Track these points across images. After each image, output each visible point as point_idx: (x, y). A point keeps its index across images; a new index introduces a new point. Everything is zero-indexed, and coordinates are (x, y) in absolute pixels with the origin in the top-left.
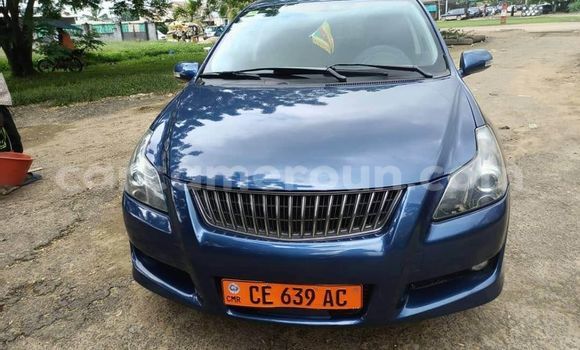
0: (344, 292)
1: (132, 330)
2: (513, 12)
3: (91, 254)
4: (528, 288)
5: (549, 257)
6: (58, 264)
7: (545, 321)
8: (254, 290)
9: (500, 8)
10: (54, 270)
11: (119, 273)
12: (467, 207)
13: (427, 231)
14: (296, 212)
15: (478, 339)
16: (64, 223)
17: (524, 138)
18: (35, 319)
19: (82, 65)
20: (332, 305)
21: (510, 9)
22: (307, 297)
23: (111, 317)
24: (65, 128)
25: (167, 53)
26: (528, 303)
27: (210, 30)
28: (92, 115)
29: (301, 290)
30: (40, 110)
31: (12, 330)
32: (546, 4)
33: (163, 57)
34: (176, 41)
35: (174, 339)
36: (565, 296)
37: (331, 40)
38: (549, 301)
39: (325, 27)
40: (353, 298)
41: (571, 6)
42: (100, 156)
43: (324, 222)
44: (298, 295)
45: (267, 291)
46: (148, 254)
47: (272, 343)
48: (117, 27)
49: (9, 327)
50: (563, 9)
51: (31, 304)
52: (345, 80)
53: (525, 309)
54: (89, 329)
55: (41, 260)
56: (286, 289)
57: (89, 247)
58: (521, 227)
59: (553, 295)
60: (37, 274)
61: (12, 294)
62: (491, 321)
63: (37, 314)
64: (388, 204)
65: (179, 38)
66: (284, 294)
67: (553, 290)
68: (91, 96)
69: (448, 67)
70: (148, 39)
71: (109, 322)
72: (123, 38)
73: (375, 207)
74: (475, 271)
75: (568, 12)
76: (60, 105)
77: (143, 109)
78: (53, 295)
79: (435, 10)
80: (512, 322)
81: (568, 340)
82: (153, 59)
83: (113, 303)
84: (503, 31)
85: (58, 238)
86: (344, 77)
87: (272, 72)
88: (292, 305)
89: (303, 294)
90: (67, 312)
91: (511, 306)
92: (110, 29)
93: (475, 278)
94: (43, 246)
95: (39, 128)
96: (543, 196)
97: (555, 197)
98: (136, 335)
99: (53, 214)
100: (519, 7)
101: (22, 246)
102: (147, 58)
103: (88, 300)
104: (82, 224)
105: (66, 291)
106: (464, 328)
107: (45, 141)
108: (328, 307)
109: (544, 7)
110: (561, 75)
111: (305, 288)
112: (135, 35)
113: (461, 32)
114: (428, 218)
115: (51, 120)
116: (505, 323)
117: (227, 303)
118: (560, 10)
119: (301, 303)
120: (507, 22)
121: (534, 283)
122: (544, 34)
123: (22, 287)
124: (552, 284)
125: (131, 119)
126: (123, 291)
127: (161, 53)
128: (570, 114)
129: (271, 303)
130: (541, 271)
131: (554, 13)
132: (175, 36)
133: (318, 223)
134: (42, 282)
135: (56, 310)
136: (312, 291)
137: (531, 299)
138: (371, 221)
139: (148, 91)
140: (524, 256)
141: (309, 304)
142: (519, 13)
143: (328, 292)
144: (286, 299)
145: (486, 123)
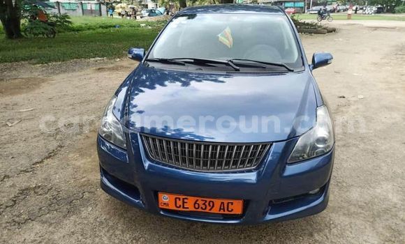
0: (232, 203)
1: (98, 220)
2: (356, 10)
3: (70, 170)
4: (346, 205)
5: (361, 186)
6: (49, 175)
7: (353, 226)
8: (178, 200)
9: (348, 7)
10: (46, 179)
11: (89, 183)
12: (308, 156)
13: (284, 169)
14: (206, 154)
15: (311, 235)
16: (51, 148)
17: (354, 105)
18: (37, 210)
19: (55, 33)
20: (224, 211)
21: (354, 8)
22: (210, 206)
23: (85, 211)
24: (46, 80)
25: (115, 27)
26: (344, 214)
27: (145, 11)
28: (65, 72)
29: (206, 201)
30: (28, 66)
31: (23, 216)
32: (379, 6)
33: (112, 30)
34: (120, 17)
35: (125, 227)
36: (366, 211)
37: (231, 39)
38: (357, 214)
39: (228, 30)
40: (237, 207)
41: (397, 8)
42: (72, 102)
43: (222, 161)
44: (204, 204)
45: (186, 201)
46: (111, 174)
47: (186, 232)
48: (79, 5)
49: (21, 214)
50: (392, 11)
51: (33, 201)
52: (238, 70)
53: (342, 218)
54: (72, 218)
55: (38, 172)
56: (197, 200)
57: (68, 165)
58: (345, 166)
59: (360, 210)
60: (35, 181)
61: (21, 194)
62: (320, 225)
63: (38, 207)
64: (261, 152)
65: (123, 15)
66: (195, 203)
67: (360, 207)
68: (63, 58)
69: (303, 64)
70: (101, 15)
71: (84, 215)
72: (83, 14)
73: (253, 154)
74: (311, 194)
75: (394, 13)
76: (42, 63)
77: (99, 69)
78: (47, 196)
79: (303, 6)
80: (333, 225)
81: (365, 238)
82: (104, 31)
83: (85, 202)
84: (349, 25)
85: (47, 158)
86: (238, 68)
87: (192, 61)
88: (200, 210)
89: (207, 204)
90: (57, 207)
91: (334, 216)
92: (74, 7)
93: (311, 198)
94: (37, 163)
95: (29, 79)
96: (362, 146)
97: (369, 147)
98: (101, 223)
99: (43, 141)
100: (361, 7)
101: (24, 162)
102: (100, 30)
103: (70, 200)
104: (62, 149)
105: (55, 193)
106: (304, 228)
107: (34, 89)
108: (222, 212)
109: (378, 8)
110: (383, 61)
111: (208, 200)
112: (92, 12)
113: (319, 24)
114: (285, 161)
115: (37, 74)
116: (328, 226)
117: (160, 206)
118: (388, 11)
119: (205, 209)
120: (352, 17)
121: (349, 202)
122: (376, 28)
123: (27, 189)
124: (360, 204)
125: (92, 76)
126: (91, 195)
127: (110, 26)
128: (386, 90)
129: (188, 208)
130: (355, 194)
131: (384, 13)
132: (120, 14)
133: (219, 161)
134: (39, 187)
135: (50, 205)
136: (213, 202)
137: (346, 212)
138: (250, 161)
139: (103, 56)
140: (345, 184)
141: (210, 210)
142: (361, 11)
143: (223, 203)
144: (197, 206)
145: (324, 104)
